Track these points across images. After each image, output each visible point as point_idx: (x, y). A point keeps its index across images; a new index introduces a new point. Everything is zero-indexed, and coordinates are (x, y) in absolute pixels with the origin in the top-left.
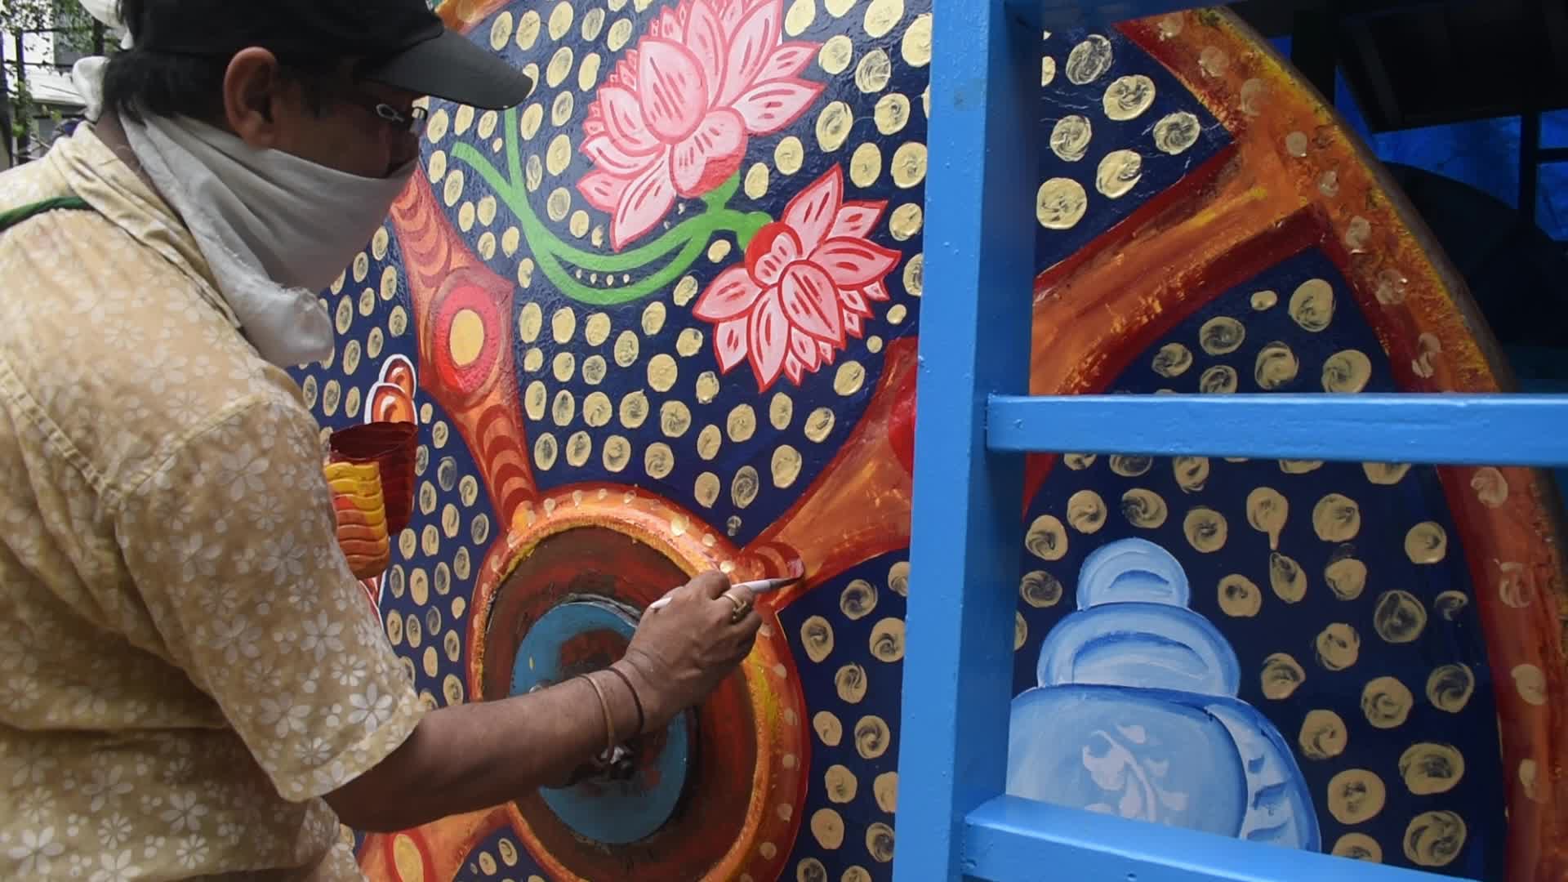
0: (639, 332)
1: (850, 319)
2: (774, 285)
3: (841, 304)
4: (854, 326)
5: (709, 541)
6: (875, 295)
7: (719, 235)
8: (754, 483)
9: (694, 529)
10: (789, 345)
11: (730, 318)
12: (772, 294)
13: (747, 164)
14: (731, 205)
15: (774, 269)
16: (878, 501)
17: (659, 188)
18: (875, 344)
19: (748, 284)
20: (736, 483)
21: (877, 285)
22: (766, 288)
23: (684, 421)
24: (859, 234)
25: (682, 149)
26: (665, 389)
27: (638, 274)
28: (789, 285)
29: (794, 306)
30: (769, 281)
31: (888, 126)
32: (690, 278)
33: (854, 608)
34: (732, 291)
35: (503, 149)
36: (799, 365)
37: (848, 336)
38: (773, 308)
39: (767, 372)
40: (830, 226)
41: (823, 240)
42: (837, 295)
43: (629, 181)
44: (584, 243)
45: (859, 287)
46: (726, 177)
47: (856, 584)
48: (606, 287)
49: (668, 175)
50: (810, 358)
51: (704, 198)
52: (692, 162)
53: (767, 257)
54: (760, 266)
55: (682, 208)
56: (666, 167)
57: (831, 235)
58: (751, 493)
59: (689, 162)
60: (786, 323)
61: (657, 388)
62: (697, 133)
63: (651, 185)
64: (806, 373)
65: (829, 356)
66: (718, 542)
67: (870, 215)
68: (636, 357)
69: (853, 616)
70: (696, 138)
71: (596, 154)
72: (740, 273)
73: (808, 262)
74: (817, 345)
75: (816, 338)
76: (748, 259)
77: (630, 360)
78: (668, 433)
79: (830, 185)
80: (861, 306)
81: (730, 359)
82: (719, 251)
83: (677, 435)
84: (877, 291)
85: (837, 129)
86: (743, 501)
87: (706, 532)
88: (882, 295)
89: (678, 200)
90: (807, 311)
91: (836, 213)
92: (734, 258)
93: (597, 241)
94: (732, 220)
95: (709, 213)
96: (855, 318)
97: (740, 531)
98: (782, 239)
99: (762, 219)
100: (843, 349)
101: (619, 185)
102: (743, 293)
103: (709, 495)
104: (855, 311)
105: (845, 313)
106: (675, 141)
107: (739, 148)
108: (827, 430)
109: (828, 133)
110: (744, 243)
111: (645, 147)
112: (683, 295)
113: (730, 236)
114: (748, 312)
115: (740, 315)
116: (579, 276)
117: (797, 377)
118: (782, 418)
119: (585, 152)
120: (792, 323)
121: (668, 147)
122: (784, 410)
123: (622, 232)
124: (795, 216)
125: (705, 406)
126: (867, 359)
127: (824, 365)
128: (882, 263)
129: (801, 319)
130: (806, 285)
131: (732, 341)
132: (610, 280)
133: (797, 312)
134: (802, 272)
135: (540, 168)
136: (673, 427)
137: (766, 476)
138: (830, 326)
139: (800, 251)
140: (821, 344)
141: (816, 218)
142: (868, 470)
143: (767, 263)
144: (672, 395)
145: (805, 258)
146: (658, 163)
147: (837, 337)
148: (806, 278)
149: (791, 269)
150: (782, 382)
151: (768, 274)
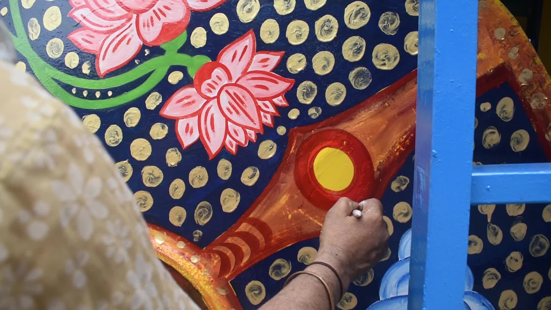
0: (122, 125)
1: (265, 117)
2: (214, 98)
3: (259, 108)
4: (268, 121)
5: (181, 245)
6: (280, 104)
7: (173, 69)
8: (210, 210)
9: (169, 238)
10: (227, 132)
11: (186, 117)
12: (213, 103)
13: (190, 29)
14: (182, 50)
15: (214, 88)
16: (290, 216)
17: (130, 40)
18: (281, 130)
19: (196, 97)
20: (197, 212)
21: (280, 98)
22: (209, 99)
23: (159, 178)
24: (268, 69)
25: (144, 17)
26: (144, 159)
27: (118, 91)
28: (224, 98)
29: (228, 110)
30: (211, 95)
31: (283, 10)
32: (156, 94)
33: (277, 274)
34: (186, 101)
35: (9, 13)
36: (234, 143)
37: (264, 126)
38: (214, 110)
39: (214, 147)
40: (249, 64)
41: (245, 73)
42: (256, 103)
43: (107, 35)
44: (77, 72)
45: (270, 99)
46: (177, 34)
47: (278, 262)
48: (95, 98)
49: (135, 32)
50: (242, 139)
51: (163, 46)
52: (153, 25)
53: (209, 81)
54: (204, 86)
55: (147, 52)
56: (134, 26)
57: (249, 70)
58: (207, 216)
59: (150, 25)
60: (224, 119)
61: (138, 158)
62: (155, 8)
63: (125, 36)
64: (239, 147)
65: (253, 137)
66: (187, 245)
67: (274, 59)
68: (121, 141)
69: (277, 278)
70: (154, 11)
71: (81, 18)
72: (190, 91)
73: (235, 85)
74: (245, 133)
75: (244, 128)
76: (196, 82)
77: (116, 142)
78: (148, 185)
79: (248, 41)
80: (272, 110)
81: (187, 140)
82: (175, 78)
83: (154, 186)
84: (281, 101)
85: (250, 11)
86: (203, 221)
87: (179, 240)
88: (284, 103)
89: (144, 47)
90: (238, 112)
91: (252, 57)
92: (186, 82)
93: (86, 69)
94: (183, 59)
95: (167, 54)
96: (268, 116)
97: (201, 238)
98: (218, 72)
99: (204, 60)
100: (262, 133)
101: (100, 38)
102: (194, 102)
103: (180, 219)
104: (268, 112)
105: (262, 113)
106: (139, 12)
107: (185, 18)
108: (256, 179)
109: (245, 12)
110: (192, 73)
111: (118, 15)
112: (151, 103)
113: (183, 69)
114: (198, 113)
115: (193, 115)
116: (74, 91)
117: (234, 149)
118: (225, 174)
119: (72, 18)
120: (228, 119)
121: (135, 16)
122: (227, 168)
123: (104, 66)
124: (226, 58)
125: (172, 168)
126: (277, 139)
127: (251, 142)
128: (283, 85)
129: (234, 117)
130: (235, 98)
131: (188, 130)
132: (98, 94)
133: (231, 113)
134: (232, 90)
135: (39, 27)
136: (151, 180)
137: (217, 206)
138: (252, 121)
139: (230, 78)
140: (248, 130)
141: (240, 60)
142: (284, 200)
143: (209, 85)
144: (149, 162)
145: (234, 82)
146: (128, 24)
147: (257, 126)
148: (235, 94)
149: (225, 88)
150: (223, 152)
151: (210, 91)
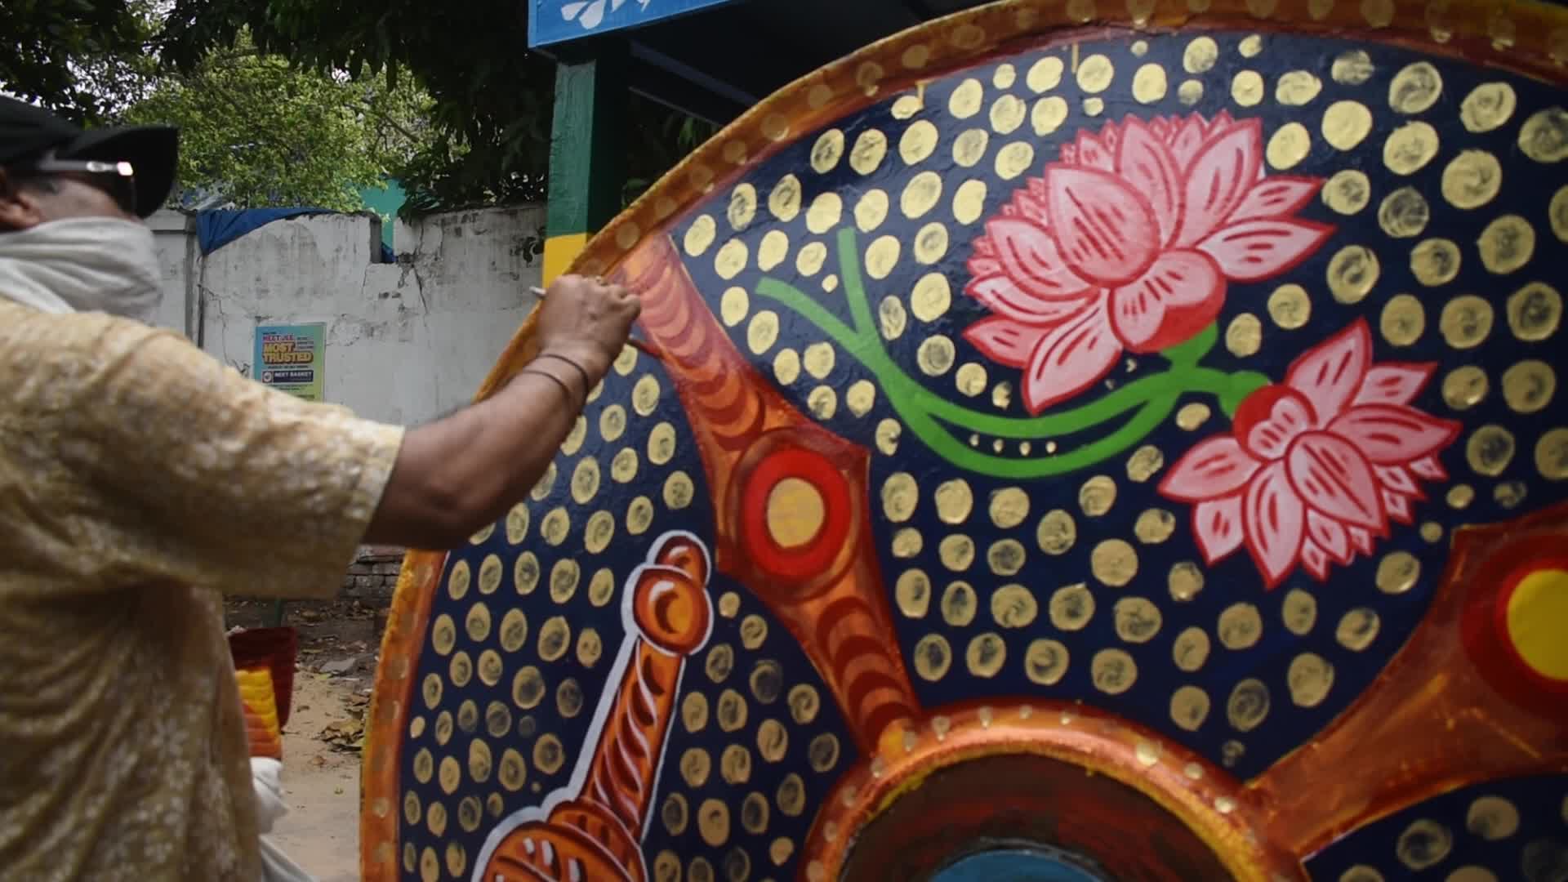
0: (1075, 511)
1: (1394, 502)
2: (1276, 460)
3: (1378, 484)
4: (1401, 509)
5: (1195, 773)
6: (1426, 473)
7: (1187, 399)
8: (1262, 700)
9: (1169, 755)
10: (1306, 531)
11: (1215, 498)
12: (1276, 472)
13: (1225, 318)
14: (1207, 362)
15: (1277, 439)
16: (1451, 723)
17: (1094, 341)
18: (1431, 532)
19: (1238, 457)
20: (1233, 702)
21: (1429, 461)
22: (1266, 463)
23: (1150, 624)
24: (1400, 400)
25: (1125, 295)
26: (1120, 582)
27: (1067, 443)
28: (1301, 462)
29: (1309, 485)
30: (1270, 454)
31: (1432, 276)
32: (1150, 450)
33: (1417, 856)
34: (1215, 465)
35: (840, 289)
36: (1322, 556)
37: (1391, 521)
38: (1277, 483)
39: (1276, 562)
40: (1355, 391)
41: (1346, 407)
42: (1372, 473)
43: (1044, 331)
44: (982, 403)
45: (1404, 464)
46: (1196, 328)
47: (1420, 826)
48: (1017, 455)
49: (1106, 324)
50: (1339, 546)
51: (1167, 353)
52: (1144, 309)
53: (1266, 425)
54: (1255, 436)
55: (1132, 365)
56: (1103, 313)
57: (1358, 400)
58: (1256, 713)
59: (1139, 309)
60: (1299, 505)
61: (1106, 580)
62: (1148, 276)
63: (1084, 334)
64: (1333, 564)
65: (1366, 544)
66: (1208, 773)
67: (1413, 379)
68: (1071, 543)
69: (1417, 866)
70: (1147, 283)
71: (991, 298)
72: (1228, 444)
73: (1326, 433)
74: (1348, 534)
75: (1345, 524)
76: (1238, 427)
77: (1062, 546)
78: (1127, 637)
79: (1353, 342)
80: (1408, 486)
81: (1217, 547)
82: (1192, 417)
83: (1141, 639)
84: (1430, 468)
85: (1357, 279)
86: (1246, 722)
87: (1191, 760)
88: (1437, 473)
89: (1126, 353)
90: (1329, 490)
91: (1363, 373)
92: (1216, 426)
93: (1000, 398)
94: (1210, 380)
95: (1175, 370)
96: (1401, 501)
97: (1241, 760)
98: (1285, 405)
99: (1253, 381)
100: (1385, 535)
101: (1030, 337)
102: (1232, 467)
103: (1194, 715)
104: (1400, 492)
105: (1386, 494)
106: (1114, 285)
107: (1214, 296)
108: (1370, 636)
109: (1345, 280)
110: (1229, 408)
111: (1069, 290)
112: (1140, 468)
113: (1209, 399)
114: (1243, 491)
115: (1230, 494)
116: (974, 441)
117: (1320, 569)
118: (1301, 622)
119: (973, 299)
120: (1307, 505)
121: (1105, 292)
122: (1305, 610)
123: (1038, 391)
124: (1304, 377)
125: (1182, 604)
126: (1420, 549)
127: (1360, 554)
128: (1433, 435)
129: (1322, 500)
130: (1324, 460)
131: (1218, 524)
132: (1025, 449)
133: (1315, 491)
134: (1317, 444)
135: (903, 315)
136: (1133, 628)
137: (1279, 692)
138: (1363, 508)
139: (1313, 417)
140: (1353, 530)
141: (1336, 380)
142: (1437, 684)
143: (1267, 432)
144: (1131, 589)
145: (1321, 426)
146: (1091, 310)
147: (1375, 521)
148: (1325, 453)
149: (1303, 440)
150: (1298, 574)
151: (1268, 445)
